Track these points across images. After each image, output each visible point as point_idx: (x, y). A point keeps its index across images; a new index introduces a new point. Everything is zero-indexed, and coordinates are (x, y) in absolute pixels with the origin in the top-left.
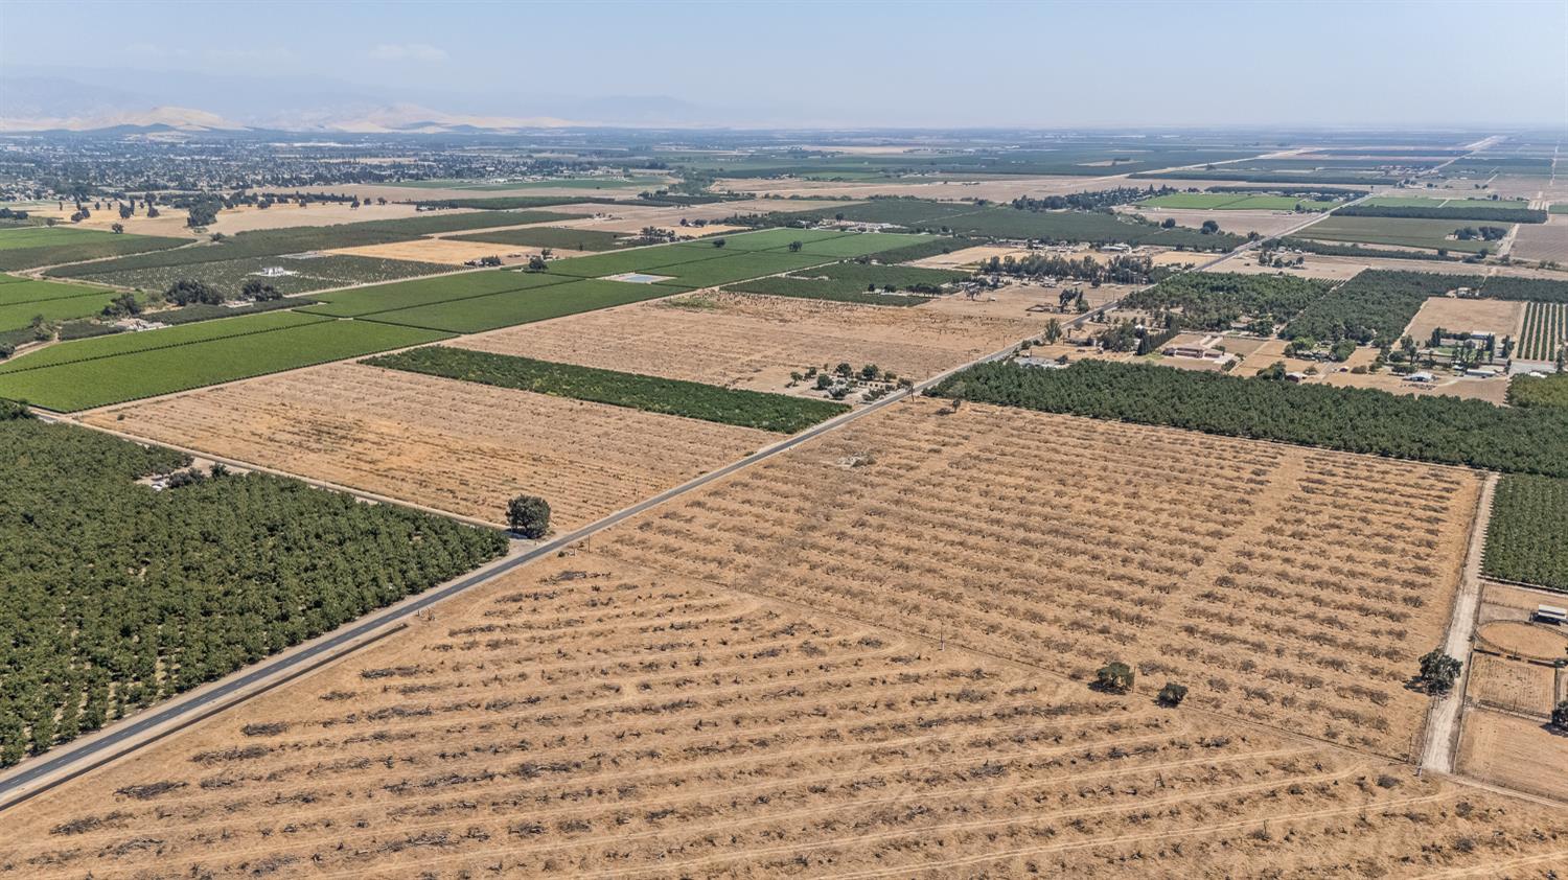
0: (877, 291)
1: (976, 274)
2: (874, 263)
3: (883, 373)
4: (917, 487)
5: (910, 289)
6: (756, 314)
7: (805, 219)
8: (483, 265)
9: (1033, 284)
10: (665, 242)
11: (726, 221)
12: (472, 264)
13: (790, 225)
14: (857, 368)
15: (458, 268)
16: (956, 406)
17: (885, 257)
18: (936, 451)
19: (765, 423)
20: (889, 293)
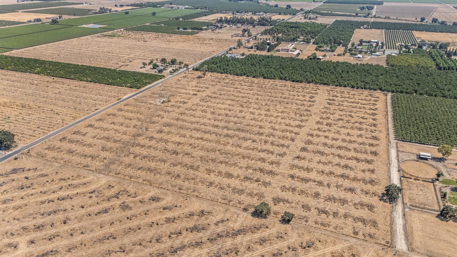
0: (181, 29)
1: (215, 23)
2: (181, 19)
3: (178, 62)
4: (187, 112)
5: (192, 29)
6: (135, 39)
7: (159, 4)
8: (34, 22)
9: (234, 26)
10: (107, 12)
11: (131, 5)
12: (30, 21)
13: (154, 7)
14: (169, 60)
15: (24, 23)
16: (204, 74)
17: (185, 17)
18: (195, 95)
19: (129, 85)
20: (185, 30)
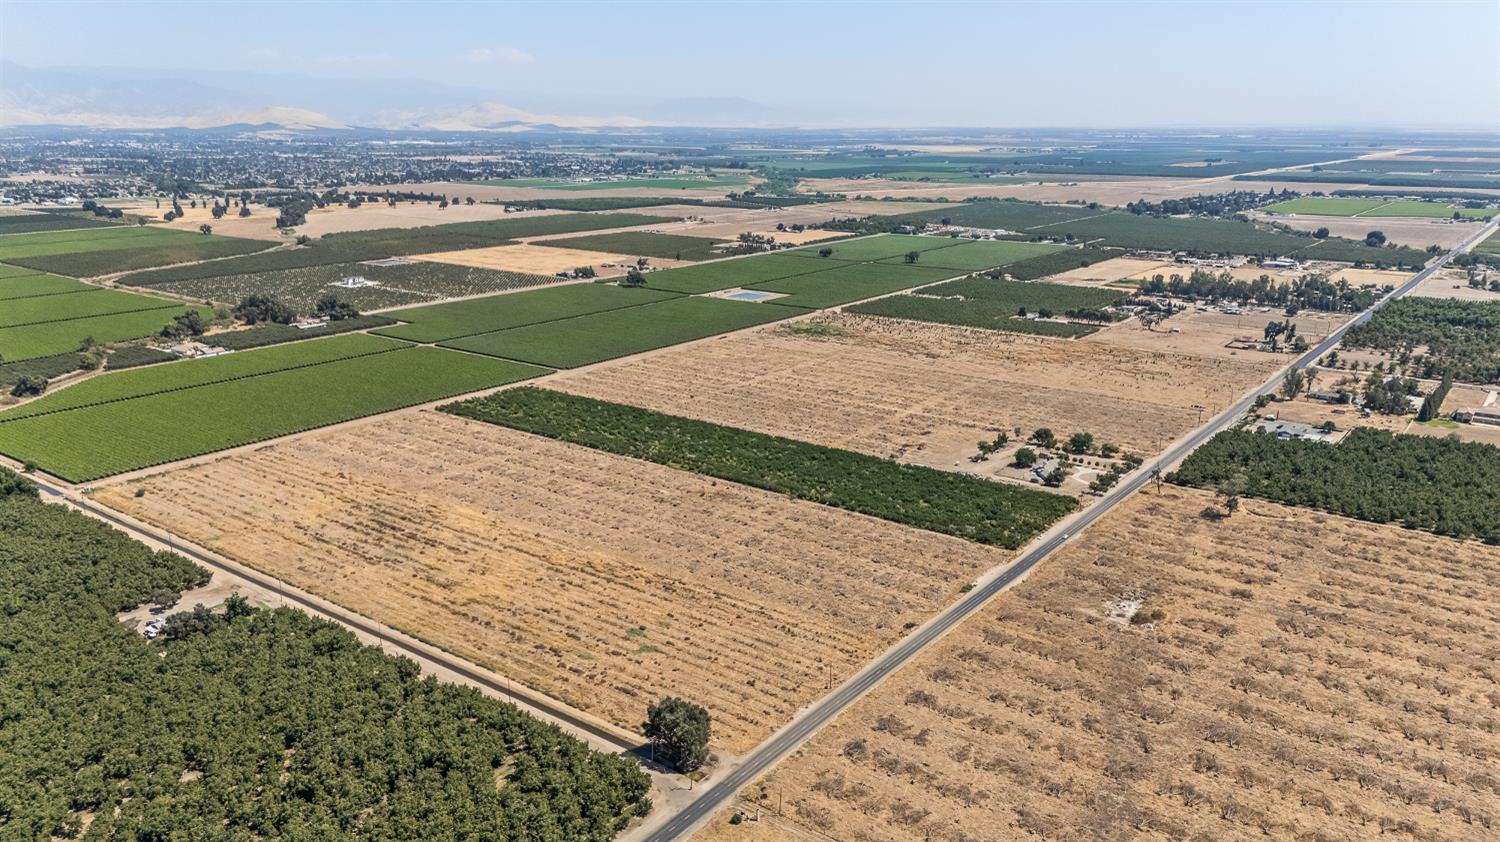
0: (1030, 316)
1: (1136, 295)
2: (1008, 277)
5: (1070, 314)
6: (894, 345)
7: (909, 224)
8: (575, 277)
9: (1210, 308)
10: (765, 250)
11: (825, 226)
12: (565, 275)
13: (895, 231)
15: (549, 280)
17: (1021, 269)
20: (1046, 319)
